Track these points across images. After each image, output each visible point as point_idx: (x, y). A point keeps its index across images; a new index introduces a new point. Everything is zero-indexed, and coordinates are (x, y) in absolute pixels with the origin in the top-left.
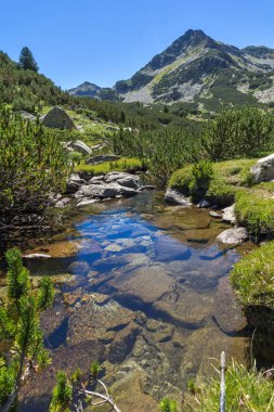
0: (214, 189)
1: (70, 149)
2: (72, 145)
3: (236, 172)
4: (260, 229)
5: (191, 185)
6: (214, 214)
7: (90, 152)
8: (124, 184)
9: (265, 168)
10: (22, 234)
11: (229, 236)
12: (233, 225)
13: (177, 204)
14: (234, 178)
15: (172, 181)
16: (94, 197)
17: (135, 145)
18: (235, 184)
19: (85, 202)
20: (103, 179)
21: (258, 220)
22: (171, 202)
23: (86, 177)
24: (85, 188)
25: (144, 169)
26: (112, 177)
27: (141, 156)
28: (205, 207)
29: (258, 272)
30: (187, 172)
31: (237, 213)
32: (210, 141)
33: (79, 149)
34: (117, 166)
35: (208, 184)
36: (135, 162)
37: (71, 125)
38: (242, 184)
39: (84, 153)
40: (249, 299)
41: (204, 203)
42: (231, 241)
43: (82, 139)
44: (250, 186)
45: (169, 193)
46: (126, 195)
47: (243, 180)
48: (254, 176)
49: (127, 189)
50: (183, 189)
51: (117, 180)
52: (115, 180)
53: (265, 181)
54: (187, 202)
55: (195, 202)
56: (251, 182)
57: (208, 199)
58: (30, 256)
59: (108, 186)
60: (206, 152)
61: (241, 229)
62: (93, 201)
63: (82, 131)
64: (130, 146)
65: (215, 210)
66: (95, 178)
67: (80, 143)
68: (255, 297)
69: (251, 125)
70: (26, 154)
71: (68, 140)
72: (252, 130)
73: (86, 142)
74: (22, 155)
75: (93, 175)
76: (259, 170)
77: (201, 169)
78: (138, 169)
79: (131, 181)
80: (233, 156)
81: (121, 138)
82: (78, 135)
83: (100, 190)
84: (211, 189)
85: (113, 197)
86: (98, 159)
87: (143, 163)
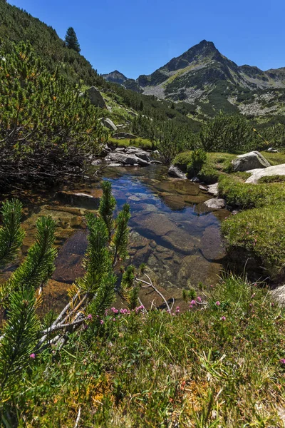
0: (204, 171)
2: (103, 121)
3: (221, 161)
4: (235, 201)
5: (189, 165)
6: (203, 188)
7: (116, 129)
8: (140, 156)
9: (243, 161)
10: (70, 179)
11: (213, 203)
12: (215, 197)
13: (177, 176)
14: (219, 165)
15: (175, 160)
16: (119, 162)
17: (149, 129)
18: (219, 169)
19: (113, 165)
20: (124, 151)
21: (236, 196)
22: (173, 174)
23: (113, 147)
24: (112, 155)
25: (154, 148)
26: (131, 150)
27: (152, 139)
28: (196, 182)
29: (243, 226)
30: (187, 155)
31: (220, 189)
32: (206, 135)
33: (107, 125)
34: (135, 143)
35: (201, 166)
36: (147, 142)
37: (103, 105)
38: (224, 171)
39: (111, 128)
40: (234, 242)
41: (196, 179)
42: (214, 206)
43: (110, 117)
44: (229, 173)
45: (172, 168)
46: (141, 164)
47: (225, 168)
48: (233, 166)
49: (142, 160)
50: (182, 167)
51: (135, 153)
52: (133, 153)
53: (241, 171)
54: (184, 176)
55: (189, 177)
56: (230, 170)
57: (199, 177)
58: (78, 194)
59: (129, 156)
60: (201, 144)
61: (222, 200)
62: (118, 165)
63: (111, 111)
64: (145, 129)
65: (203, 185)
66: (118, 149)
67: (109, 121)
68: (239, 241)
69: (237, 129)
70: (78, 119)
72: (237, 133)
73: (113, 120)
74: (75, 119)
75: (117, 146)
76: (238, 162)
77: (198, 155)
78: (149, 147)
79: (145, 155)
80: (219, 150)
81: (140, 123)
82: (108, 113)
83: (124, 157)
84: (203, 170)
85: (132, 164)
86: (121, 135)
87: (153, 145)
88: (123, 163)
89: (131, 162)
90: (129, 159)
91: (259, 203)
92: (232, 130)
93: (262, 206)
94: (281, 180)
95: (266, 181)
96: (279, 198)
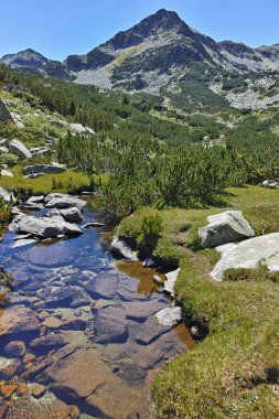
0: (160, 250)
1: (2, 149)
2: (6, 145)
3: (185, 229)
6: (157, 278)
7: (29, 155)
8: (68, 218)
9: (211, 233)
11: (165, 317)
13: (123, 257)
14: (183, 237)
15: (120, 230)
16: (32, 237)
17: (84, 158)
18: (181, 244)
20: (42, 201)
21: (191, 306)
22: (116, 254)
26: (53, 201)
27: (90, 172)
28: (150, 266)
32: (165, 182)
33: (15, 150)
34: (60, 186)
36: (82, 178)
38: (189, 246)
39: (21, 156)
41: (150, 262)
42: (166, 322)
43: (18, 137)
44: (195, 250)
45: (116, 243)
46: (69, 235)
47: (190, 241)
48: (200, 240)
49: (70, 227)
50: (130, 242)
53: (209, 247)
54: (132, 255)
55: (141, 257)
56: (197, 246)
57: (154, 258)
59: (50, 222)
61: (178, 308)
63: (20, 125)
64: (78, 157)
66: (33, 198)
67: (16, 143)
73: (24, 141)
75: (31, 195)
76: (205, 234)
77: (150, 225)
78: (85, 188)
79: (76, 214)
81: (69, 146)
82: (15, 130)
83: (40, 228)
84: (157, 250)
85: (54, 237)
86: (38, 169)
87: (92, 183)
88: (41, 238)
89: (51, 235)
90: (48, 229)
92: (200, 172)
93: (214, 332)
94: (247, 278)
95: (230, 277)
96: (231, 321)
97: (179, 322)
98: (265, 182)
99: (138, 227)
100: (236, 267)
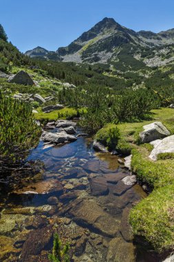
1: (31, 99)
2: (32, 97)
3: (132, 134)
4: (142, 179)
6: (120, 160)
7: (44, 101)
8: (69, 132)
9: (147, 135)
11: (128, 180)
13: (100, 150)
14: (132, 138)
15: (97, 136)
16: (52, 143)
17: (73, 100)
18: (131, 142)
20: (54, 124)
21: (142, 174)
22: (97, 149)
23: (44, 121)
25: (78, 115)
26: (60, 124)
27: (76, 107)
28: (116, 155)
29: (140, 219)
32: (118, 109)
33: (37, 99)
34: (62, 116)
35: (117, 142)
36: (72, 111)
37: (32, 83)
38: (135, 143)
39: (41, 102)
40: (136, 232)
41: (115, 152)
42: (129, 183)
43: (38, 92)
44: (138, 145)
45: (95, 143)
46: (70, 141)
47: (135, 140)
48: (141, 139)
51: (64, 128)
52: (62, 127)
53: (146, 142)
54: (105, 149)
55: (110, 150)
56: (139, 142)
57: (117, 150)
60: (116, 115)
61: (134, 176)
62: (51, 145)
63: (39, 86)
64: (70, 100)
66: (49, 123)
67: (38, 96)
68: (138, 231)
69: (140, 101)
71: (30, 92)
73: (41, 94)
75: (48, 121)
76: (143, 136)
78: (74, 116)
79: (72, 130)
81: (64, 94)
82: (36, 89)
83: (56, 138)
84: (119, 146)
85: (63, 142)
86: (50, 108)
87: (78, 112)
88: (56, 143)
90: (60, 138)
91: (155, 185)
92: (137, 102)
93: (157, 187)
94: (171, 157)
95: (161, 158)
96: (167, 181)
97: (136, 183)
98: (171, 105)
99: (106, 134)
100: (164, 152)
